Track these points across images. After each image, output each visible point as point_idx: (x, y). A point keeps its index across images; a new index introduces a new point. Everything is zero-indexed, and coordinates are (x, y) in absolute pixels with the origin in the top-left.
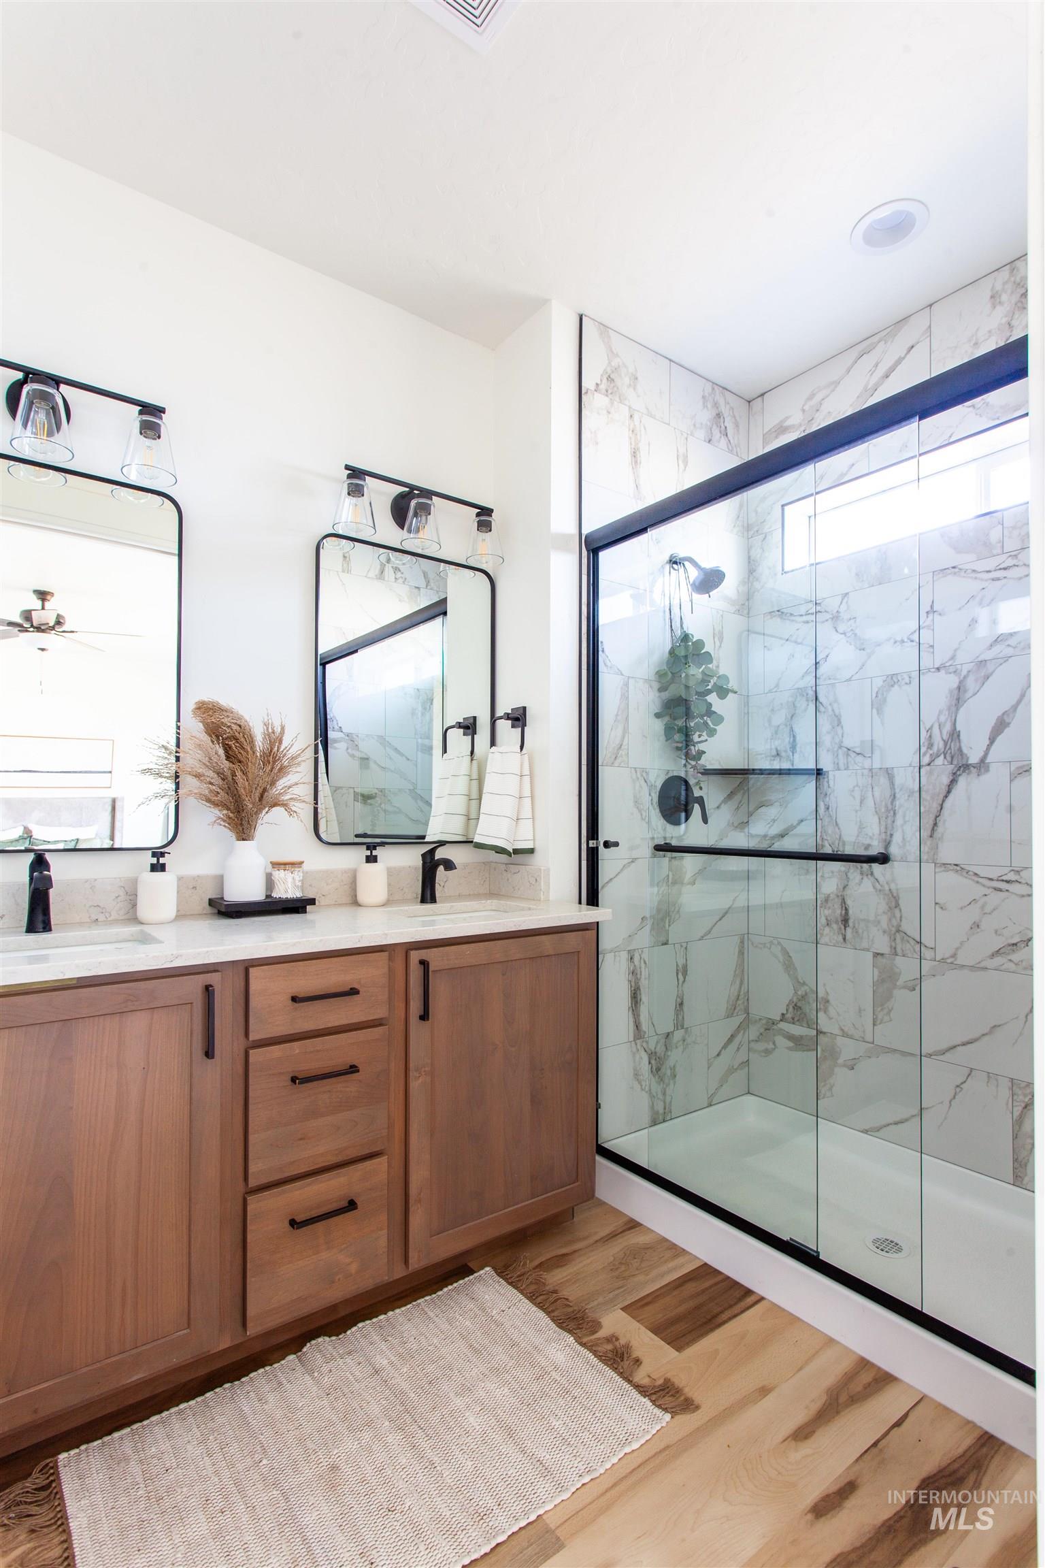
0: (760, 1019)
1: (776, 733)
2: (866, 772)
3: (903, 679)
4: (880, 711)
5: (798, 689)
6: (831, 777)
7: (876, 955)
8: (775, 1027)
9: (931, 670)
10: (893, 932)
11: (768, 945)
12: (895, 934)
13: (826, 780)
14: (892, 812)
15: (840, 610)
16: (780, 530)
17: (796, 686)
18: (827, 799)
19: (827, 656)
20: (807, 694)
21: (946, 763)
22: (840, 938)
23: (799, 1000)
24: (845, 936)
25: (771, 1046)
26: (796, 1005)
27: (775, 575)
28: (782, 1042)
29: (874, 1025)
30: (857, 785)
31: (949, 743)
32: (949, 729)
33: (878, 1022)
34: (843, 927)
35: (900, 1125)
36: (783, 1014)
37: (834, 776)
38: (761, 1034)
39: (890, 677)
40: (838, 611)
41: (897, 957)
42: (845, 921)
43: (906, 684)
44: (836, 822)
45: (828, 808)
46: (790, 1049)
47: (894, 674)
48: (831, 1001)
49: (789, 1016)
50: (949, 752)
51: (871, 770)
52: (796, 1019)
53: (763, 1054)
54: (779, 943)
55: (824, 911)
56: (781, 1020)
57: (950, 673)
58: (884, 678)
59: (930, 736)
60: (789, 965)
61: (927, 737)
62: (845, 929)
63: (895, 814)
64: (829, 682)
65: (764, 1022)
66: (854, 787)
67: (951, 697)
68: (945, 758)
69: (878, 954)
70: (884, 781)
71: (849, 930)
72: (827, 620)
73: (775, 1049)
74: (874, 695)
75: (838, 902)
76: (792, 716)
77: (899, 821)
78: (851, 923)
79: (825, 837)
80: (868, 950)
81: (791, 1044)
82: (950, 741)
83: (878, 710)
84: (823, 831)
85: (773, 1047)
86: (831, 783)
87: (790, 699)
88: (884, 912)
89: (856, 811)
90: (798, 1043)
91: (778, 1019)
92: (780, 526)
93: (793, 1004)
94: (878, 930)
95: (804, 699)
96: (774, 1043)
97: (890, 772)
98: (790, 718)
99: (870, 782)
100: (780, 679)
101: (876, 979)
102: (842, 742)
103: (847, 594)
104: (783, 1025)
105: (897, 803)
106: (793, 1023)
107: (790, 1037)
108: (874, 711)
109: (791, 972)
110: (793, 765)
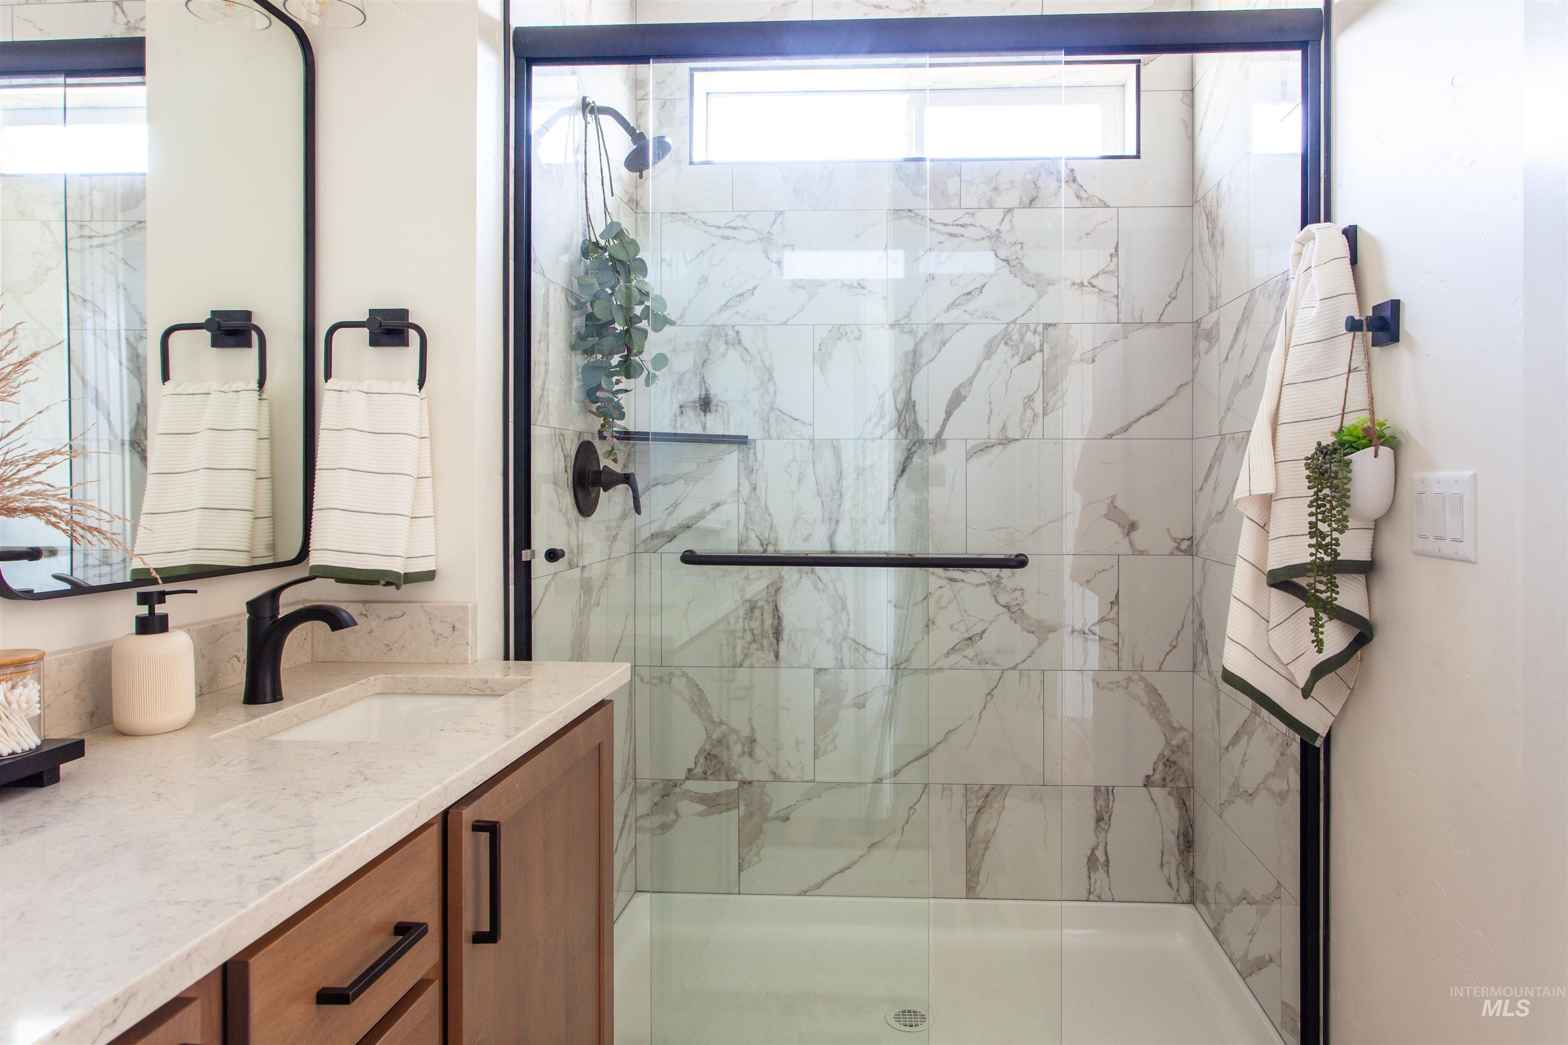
0: (653, 784)
1: (680, 383)
2: (806, 443)
3: (852, 333)
4: (822, 367)
5: (713, 326)
6: (759, 444)
7: (819, 671)
8: (677, 790)
9: (884, 326)
10: (839, 640)
11: (666, 678)
12: (841, 642)
13: (752, 451)
14: (838, 494)
15: (772, 231)
16: (688, 101)
17: (710, 322)
18: (754, 476)
19: (755, 288)
20: (726, 335)
21: (900, 437)
22: (772, 656)
23: (714, 747)
24: (778, 652)
25: (672, 816)
26: (709, 754)
27: (680, 162)
28: (687, 808)
29: (815, 758)
30: (794, 460)
31: (904, 413)
32: (904, 397)
33: (820, 754)
34: (774, 641)
35: (848, 872)
36: (690, 770)
37: (763, 446)
38: (656, 804)
39: (836, 327)
40: (769, 232)
41: (844, 670)
42: (777, 633)
43: (856, 338)
44: (766, 506)
45: (755, 489)
46: (702, 814)
47: (841, 325)
48: (758, 739)
49: (699, 770)
50: (904, 424)
51: (812, 441)
52: (709, 773)
53: (658, 832)
54: (685, 675)
55: (749, 623)
56: (687, 779)
57: (906, 333)
58: (830, 328)
59: (883, 404)
60: (699, 702)
61: (879, 406)
62: (778, 644)
63: (841, 495)
64: (756, 323)
65: (660, 786)
66: (790, 462)
67: (906, 361)
68: (899, 431)
69: (820, 670)
70: (828, 455)
71: (783, 645)
72: (755, 241)
73: (677, 820)
74: (817, 348)
75: (768, 609)
76: (704, 362)
77: (847, 504)
78: (785, 635)
79: (751, 527)
80: (808, 667)
81: (700, 808)
82: (904, 411)
83: (821, 366)
84: (748, 517)
85: (674, 817)
86: (759, 454)
87: (702, 339)
88: (828, 618)
89: (793, 493)
90: (712, 803)
91: (683, 777)
92: (687, 95)
93: (705, 754)
94: (821, 641)
95: (723, 340)
96: (676, 813)
97: (835, 444)
98: (700, 363)
99: (811, 456)
100: (685, 309)
101: (817, 700)
102: (774, 403)
103: (781, 213)
104: (691, 785)
105: (845, 483)
106: (705, 779)
107: (703, 799)
108: (817, 367)
109: (703, 711)
110: (704, 429)
